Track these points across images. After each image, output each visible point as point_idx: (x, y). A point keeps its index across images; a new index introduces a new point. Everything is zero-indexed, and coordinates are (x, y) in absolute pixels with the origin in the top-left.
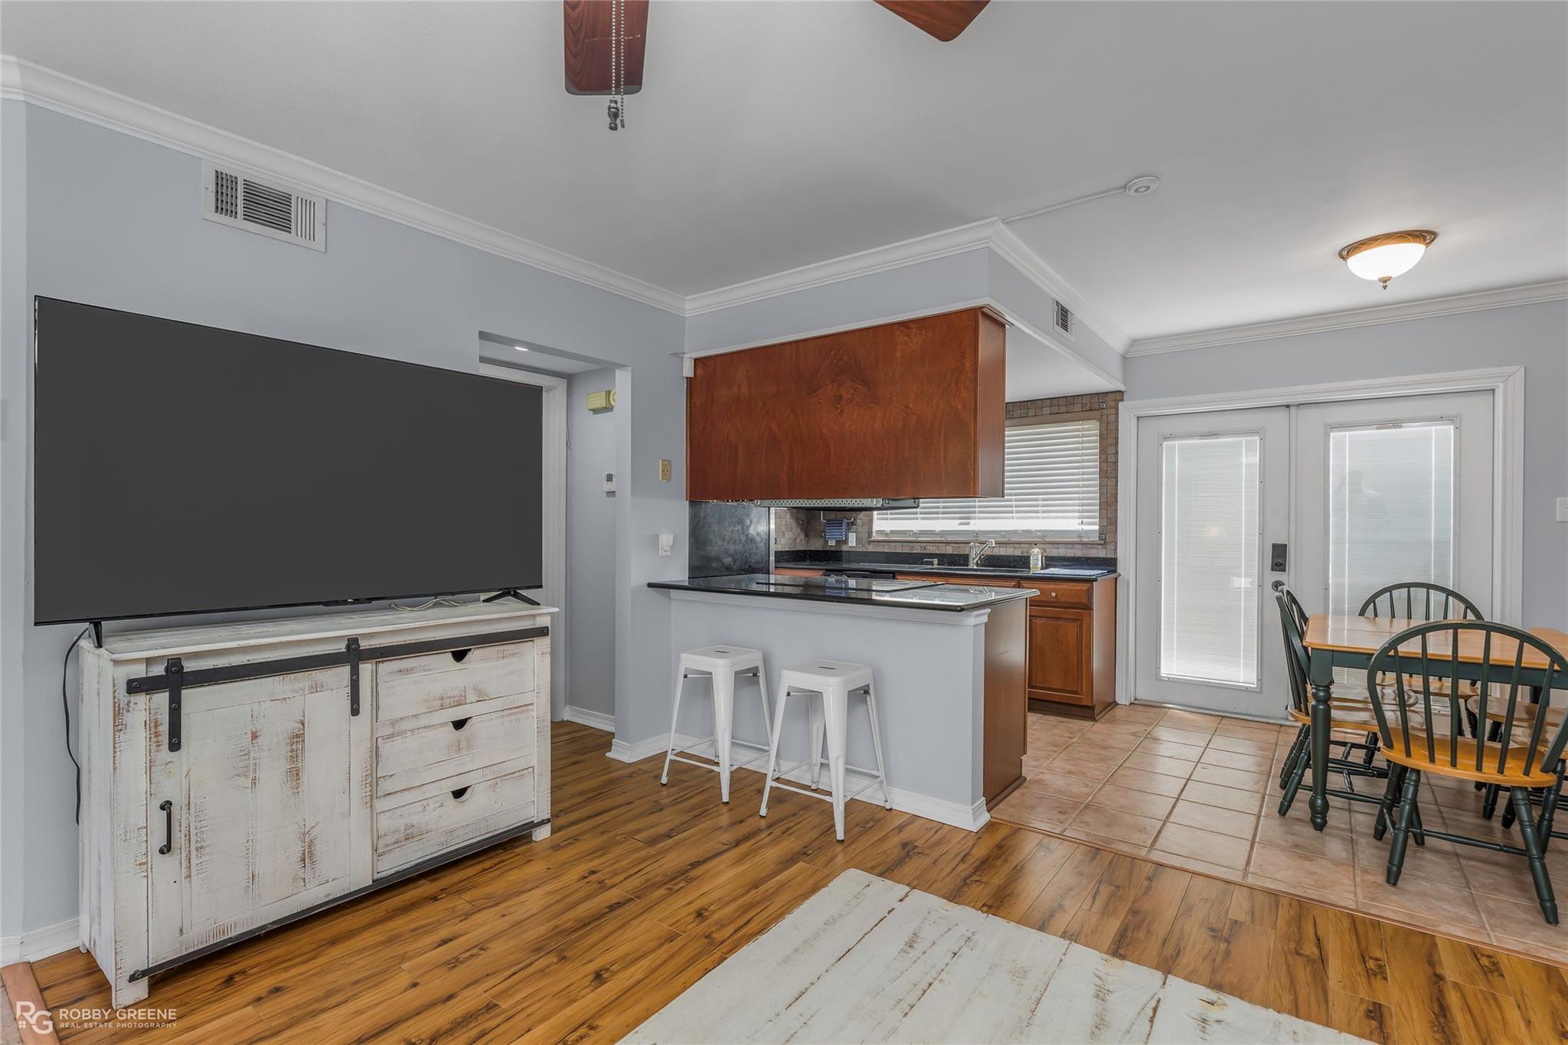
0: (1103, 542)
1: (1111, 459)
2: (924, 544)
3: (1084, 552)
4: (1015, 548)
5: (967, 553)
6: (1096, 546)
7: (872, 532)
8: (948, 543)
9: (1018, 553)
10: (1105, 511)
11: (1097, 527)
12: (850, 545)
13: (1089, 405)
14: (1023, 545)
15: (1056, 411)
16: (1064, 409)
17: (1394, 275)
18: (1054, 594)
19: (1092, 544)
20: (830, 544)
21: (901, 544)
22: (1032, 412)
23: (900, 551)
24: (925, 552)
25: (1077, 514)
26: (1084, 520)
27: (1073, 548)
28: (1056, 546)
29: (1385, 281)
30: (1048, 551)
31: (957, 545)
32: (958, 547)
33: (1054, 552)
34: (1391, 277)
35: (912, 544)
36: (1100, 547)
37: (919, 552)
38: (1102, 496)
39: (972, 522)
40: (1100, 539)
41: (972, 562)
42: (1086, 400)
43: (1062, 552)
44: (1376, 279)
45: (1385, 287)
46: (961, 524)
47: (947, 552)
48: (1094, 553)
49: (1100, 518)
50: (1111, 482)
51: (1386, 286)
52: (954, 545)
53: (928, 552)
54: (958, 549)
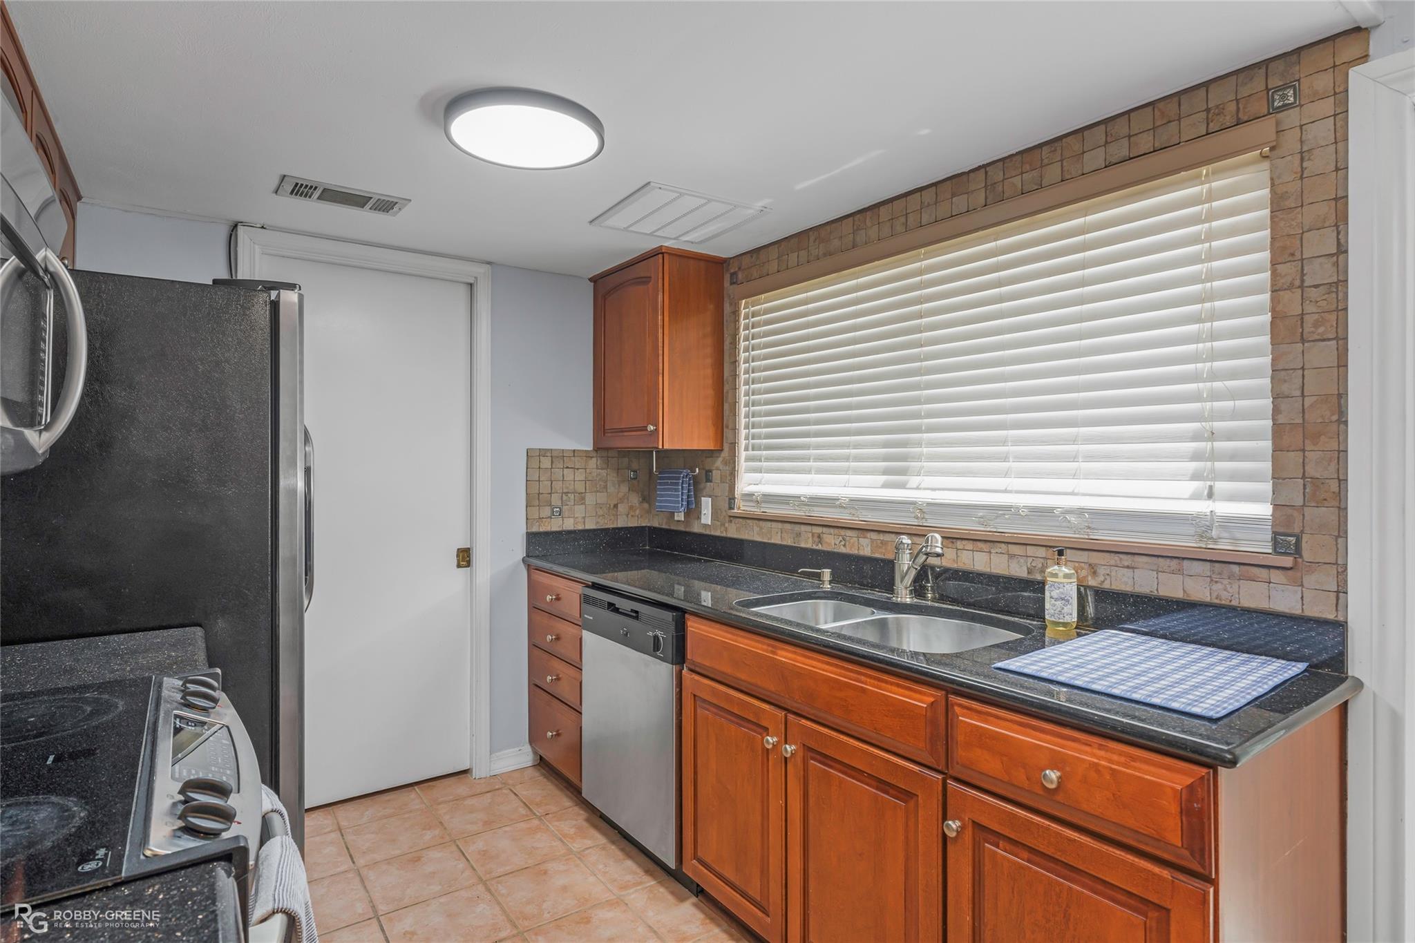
0: (1288, 561)
1: (1320, 272)
2: (820, 530)
3: (1217, 587)
4: (1012, 556)
5: (890, 556)
6: (1263, 573)
7: (734, 498)
8: (862, 530)
9: (1018, 570)
10: (1296, 457)
11: (1264, 510)
12: (703, 521)
13: (1232, 107)
14: (1031, 551)
15: (1125, 153)
16: (1145, 143)
18: (1053, 775)
19: (1243, 565)
20: (676, 518)
21: (780, 525)
22: (1053, 172)
23: (778, 542)
24: (820, 547)
25: (1193, 466)
26: (1220, 486)
27: (1180, 571)
28: (1127, 560)
30: (1102, 571)
31: (881, 537)
32: (882, 542)
33: (1122, 580)
35: (797, 528)
36: (1276, 576)
37: (809, 545)
38: (1284, 406)
39: (914, 481)
40: (1276, 551)
41: (900, 586)
42: (1216, 96)
43: (1142, 581)
46: (886, 485)
47: (861, 553)
48: (1251, 595)
49: (1278, 477)
50: (1323, 354)
52: (874, 536)
53: (825, 548)
54: (880, 547)
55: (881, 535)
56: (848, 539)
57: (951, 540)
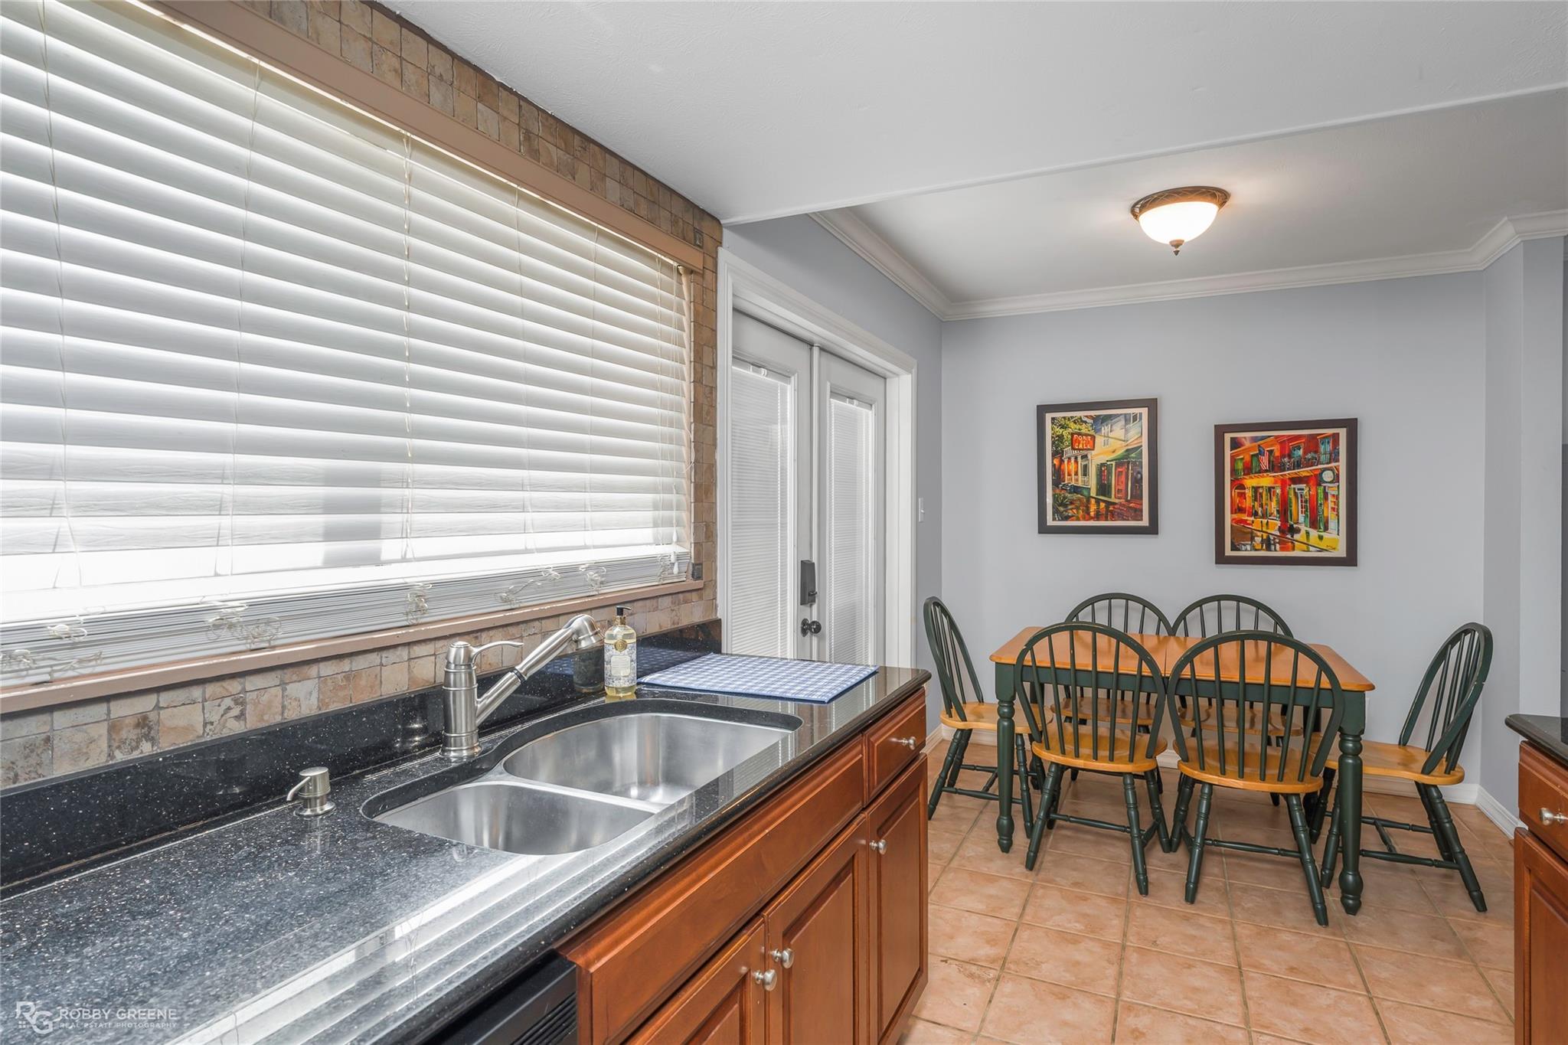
0: (702, 583)
2: (144, 704)
3: (673, 615)
6: (691, 596)
13: (681, 224)
17: (1186, 240)
19: (684, 593)
29: (1177, 244)
32: (346, 676)
34: (1183, 241)
38: (698, 469)
40: (693, 578)
42: (676, 209)
44: (1167, 242)
45: (1177, 253)
48: (686, 615)
49: (695, 521)
51: (1178, 251)
54: (342, 688)
55: (347, 661)
56: (250, 697)
57: (475, 635)
